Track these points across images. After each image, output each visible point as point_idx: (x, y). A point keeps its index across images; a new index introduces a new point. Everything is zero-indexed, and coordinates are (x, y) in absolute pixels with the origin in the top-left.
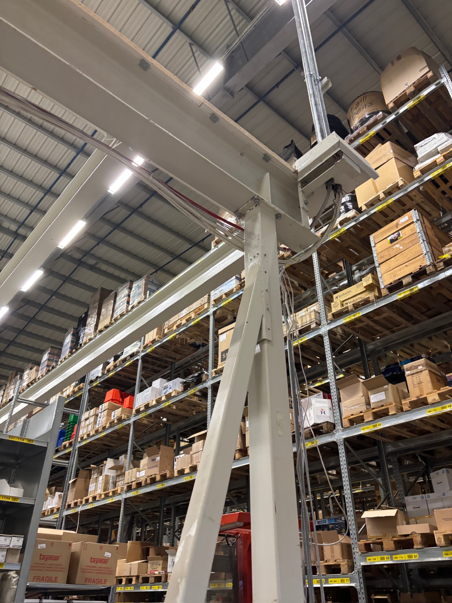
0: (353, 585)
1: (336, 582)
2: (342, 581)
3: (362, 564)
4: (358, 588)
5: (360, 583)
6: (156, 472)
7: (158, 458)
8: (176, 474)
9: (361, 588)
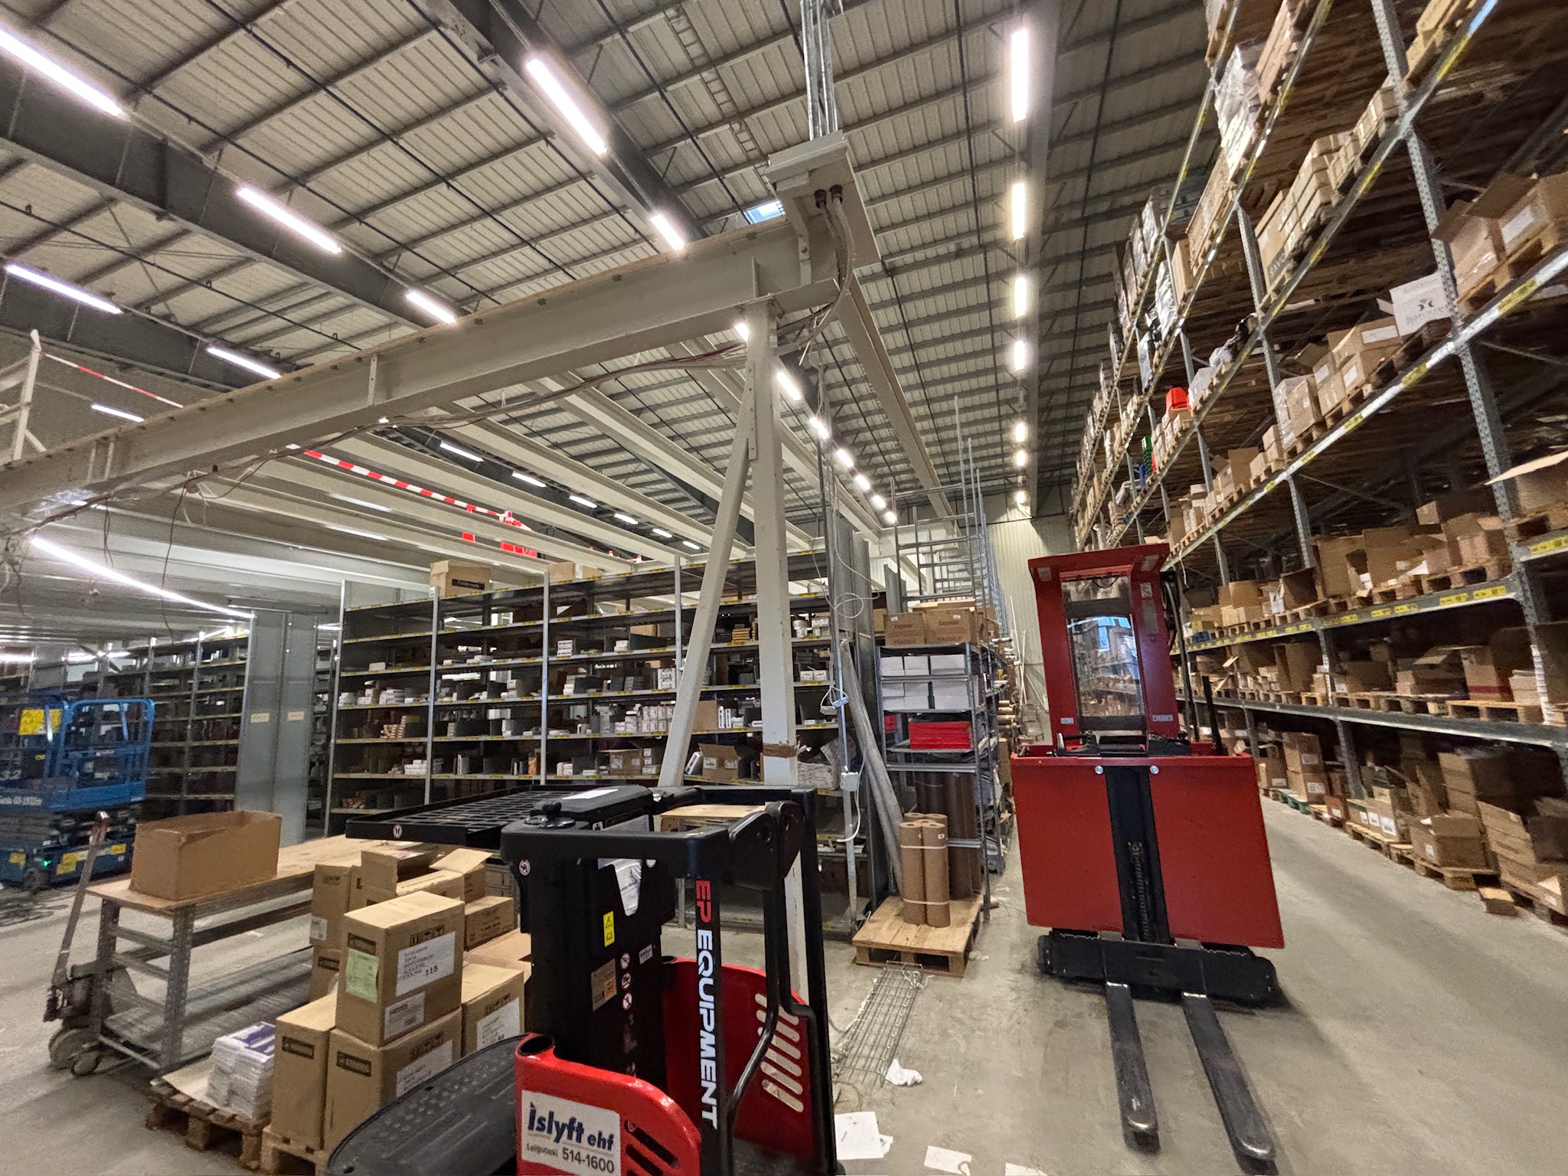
0: (1511, 596)
1: (1485, 595)
2: (1494, 593)
3: (1524, 559)
4: (1521, 599)
5: (1524, 590)
6: (1231, 490)
7: (1229, 471)
8: (1253, 486)
9: (1527, 599)
